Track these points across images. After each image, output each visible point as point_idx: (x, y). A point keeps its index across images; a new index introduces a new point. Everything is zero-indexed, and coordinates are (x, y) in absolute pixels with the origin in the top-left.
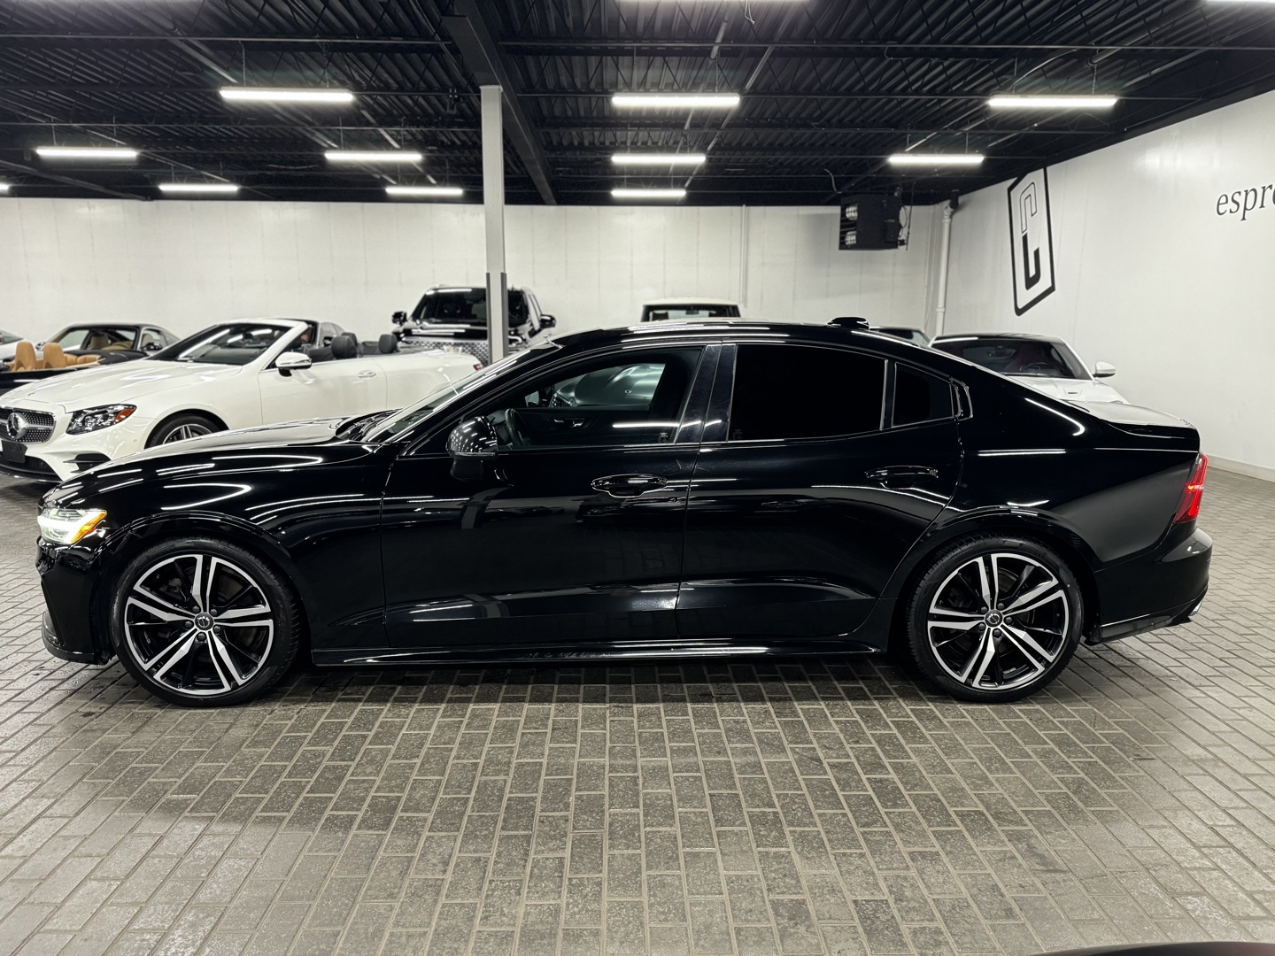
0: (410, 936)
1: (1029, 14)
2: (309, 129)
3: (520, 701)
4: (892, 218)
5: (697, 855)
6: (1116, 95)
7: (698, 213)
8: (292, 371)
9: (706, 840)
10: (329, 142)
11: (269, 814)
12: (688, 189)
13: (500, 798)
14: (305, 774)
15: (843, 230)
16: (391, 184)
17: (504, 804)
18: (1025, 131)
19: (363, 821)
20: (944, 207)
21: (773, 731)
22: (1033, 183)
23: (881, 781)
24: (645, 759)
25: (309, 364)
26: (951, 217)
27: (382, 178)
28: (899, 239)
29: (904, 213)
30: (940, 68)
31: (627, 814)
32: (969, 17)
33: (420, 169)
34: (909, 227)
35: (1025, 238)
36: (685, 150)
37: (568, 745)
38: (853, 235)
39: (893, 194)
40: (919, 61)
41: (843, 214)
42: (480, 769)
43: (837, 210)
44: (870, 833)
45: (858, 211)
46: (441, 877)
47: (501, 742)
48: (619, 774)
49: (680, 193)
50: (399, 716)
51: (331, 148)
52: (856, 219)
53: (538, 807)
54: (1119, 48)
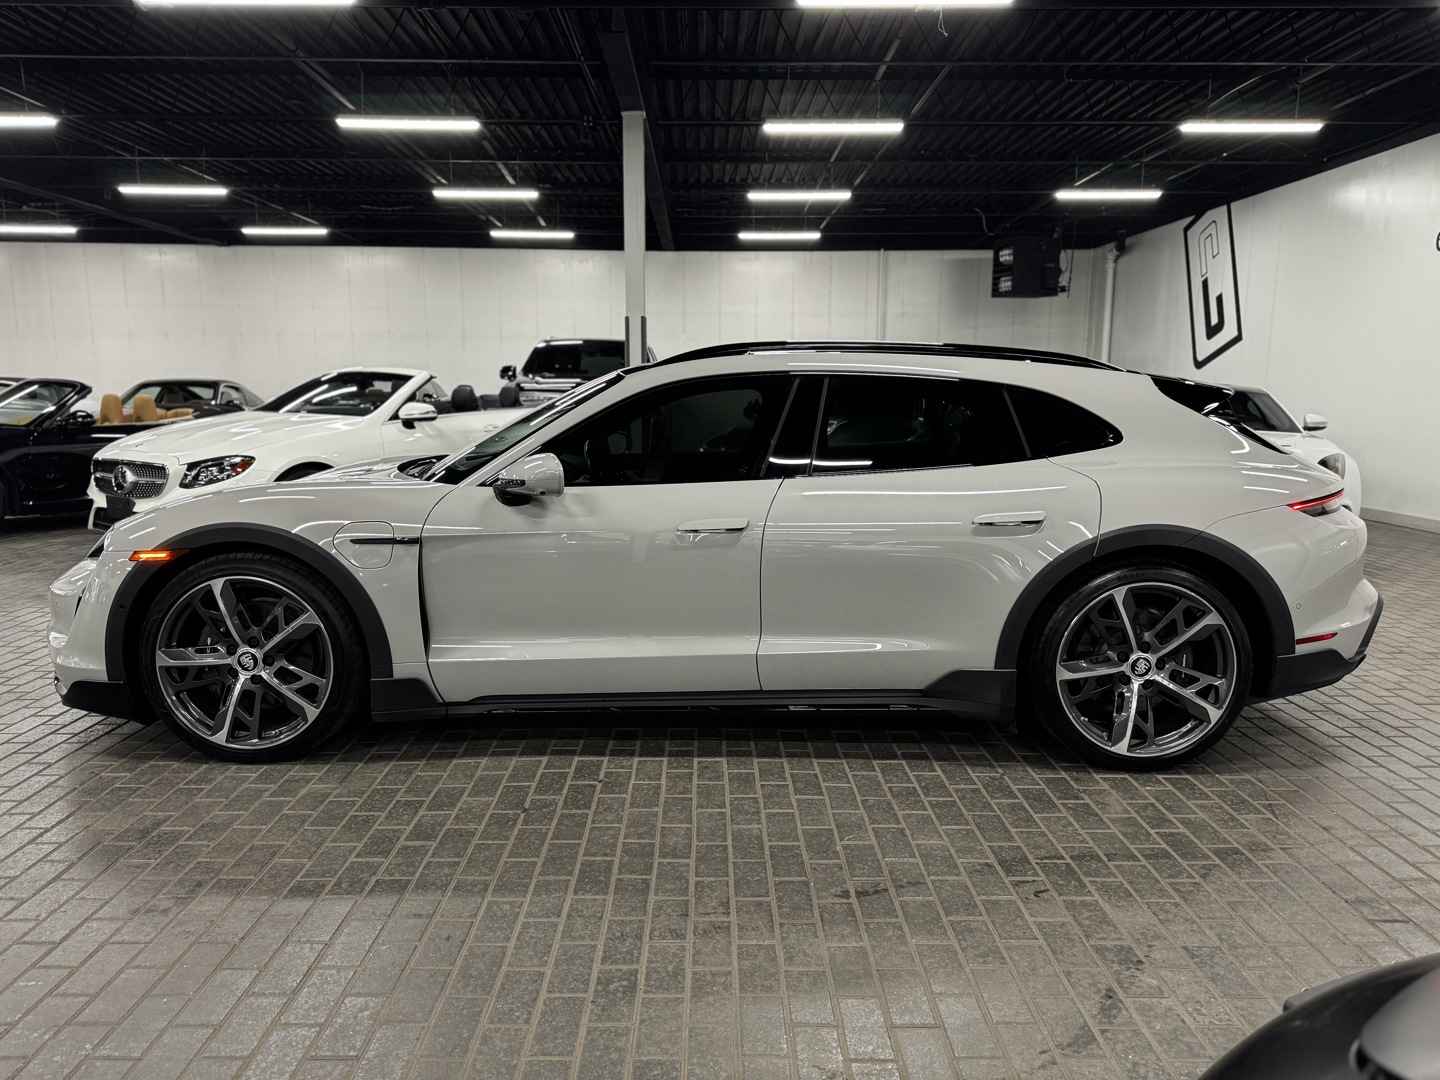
0: (714, 975)
1: (1234, 27)
2: (421, 162)
3: (747, 756)
4: (1051, 262)
5: (996, 903)
6: (1323, 120)
7: (831, 258)
8: (416, 424)
9: (1001, 888)
10: (439, 178)
11: (519, 860)
12: (822, 231)
13: (762, 848)
14: (541, 821)
15: (997, 275)
16: (496, 227)
17: (767, 852)
18: (1212, 161)
19: (622, 866)
20: (1109, 252)
21: (1037, 787)
22: (1214, 222)
23: (1172, 834)
24: (905, 812)
25: (435, 415)
26: (1115, 261)
27: (487, 219)
28: (1061, 285)
29: (1065, 256)
30: (1126, 89)
31: (905, 863)
32: (1168, 30)
33: (532, 209)
34: (1071, 272)
35: (1205, 284)
36: (826, 185)
37: (816, 797)
38: (1007, 281)
39: (1052, 236)
40: (1101, 82)
41: (996, 258)
42: (728, 817)
43: (989, 254)
44: (1177, 884)
45: (1014, 255)
46: (725, 919)
47: (742, 793)
48: (882, 826)
49: (815, 236)
50: (622, 767)
51: (440, 185)
52: (1011, 263)
53: (806, 857)
54: (1334, 65)
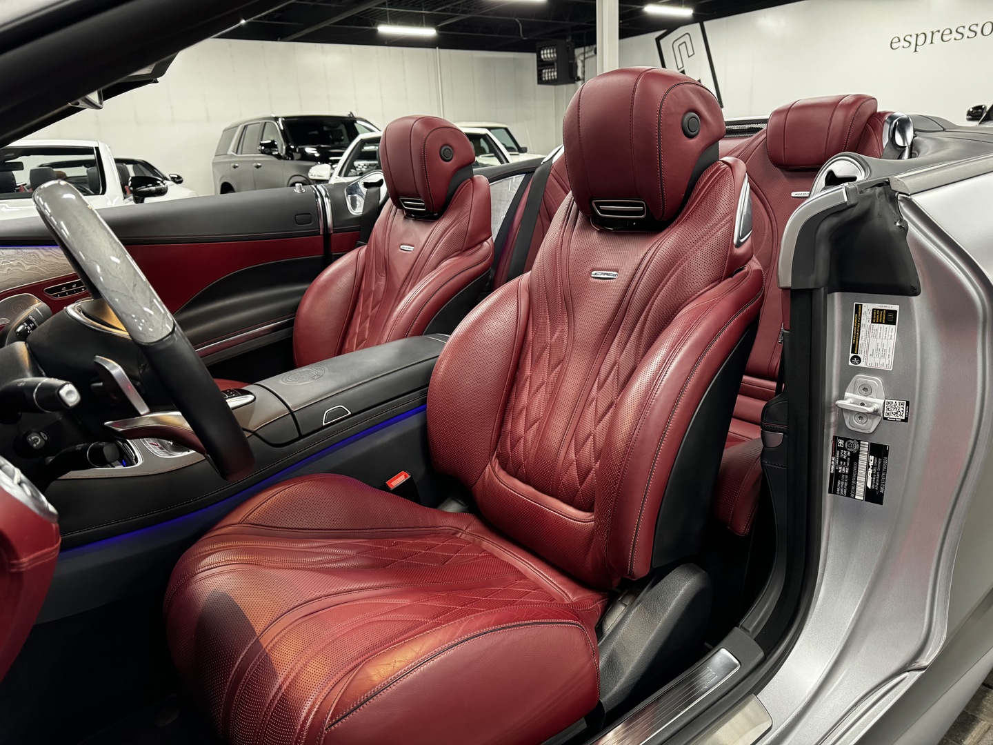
4: (572, 58)
7: (402, 53)
28: (576, 76)
29: (577, 53)
38: (549, 72)
41: (539, 56)
43: (531, 56)
45: (557, 52)
52: (554, 59)
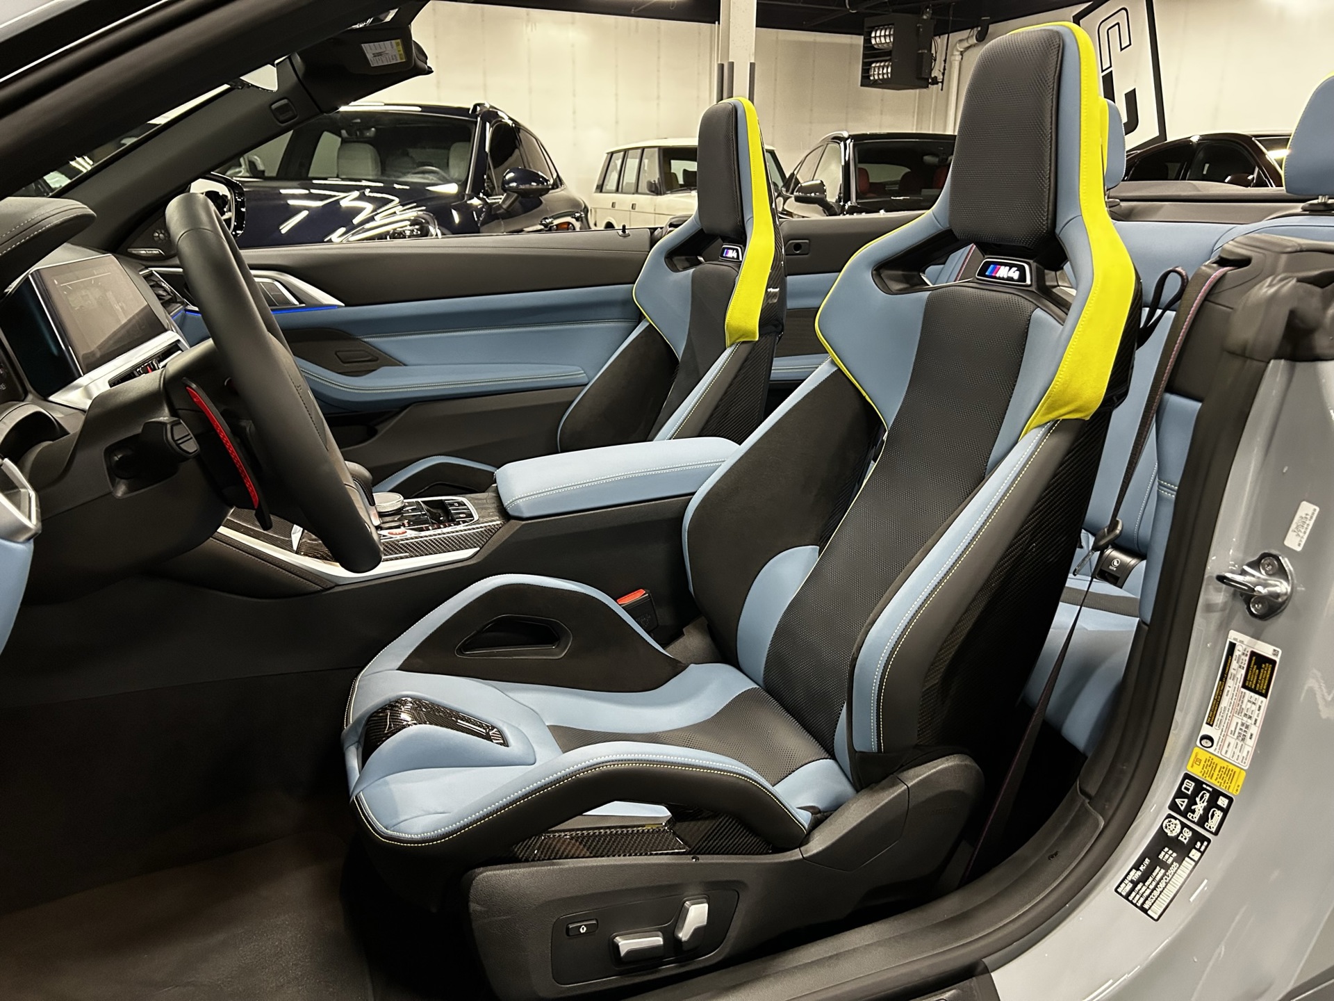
4: (924, 49)
7: (659, 29)
15: (869, 60)
20: (959, 42)
22: (1124, 9)
28: (931, 76)
34: (945, 61)
35: (1107, 79)
38: (881, 67)
41: (867, 41)
43: (856, 38)
45: (893, 36)
52: (889, 46)
